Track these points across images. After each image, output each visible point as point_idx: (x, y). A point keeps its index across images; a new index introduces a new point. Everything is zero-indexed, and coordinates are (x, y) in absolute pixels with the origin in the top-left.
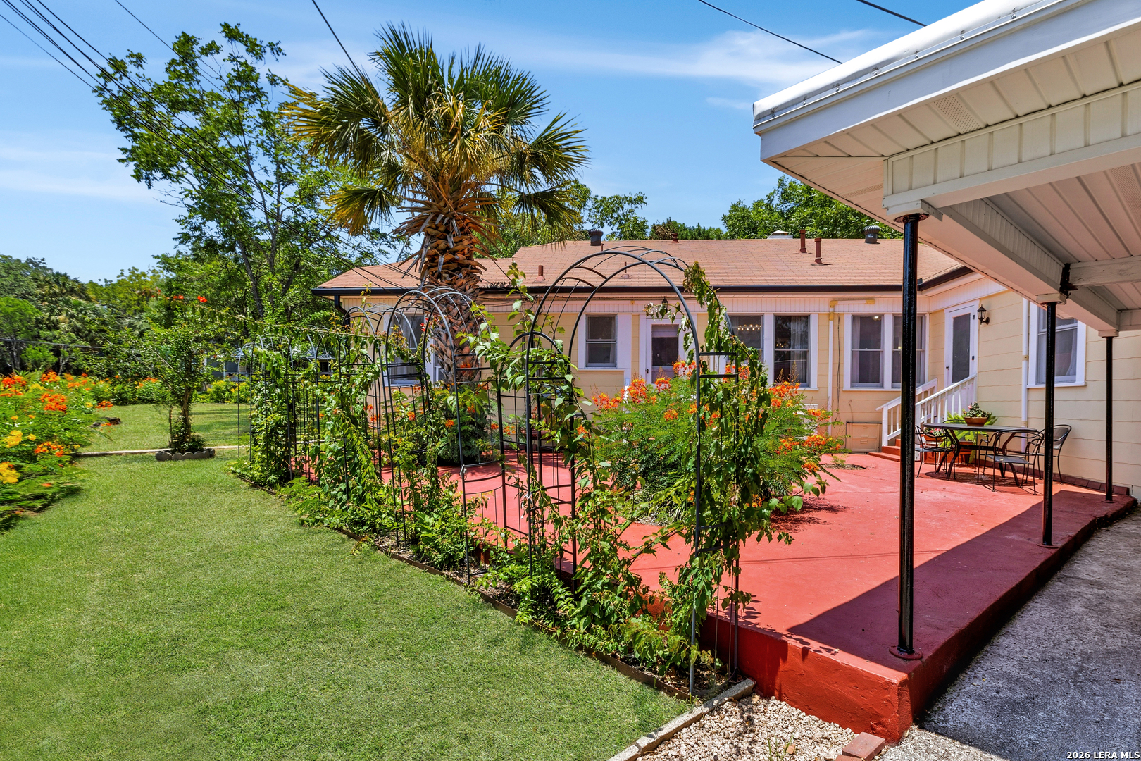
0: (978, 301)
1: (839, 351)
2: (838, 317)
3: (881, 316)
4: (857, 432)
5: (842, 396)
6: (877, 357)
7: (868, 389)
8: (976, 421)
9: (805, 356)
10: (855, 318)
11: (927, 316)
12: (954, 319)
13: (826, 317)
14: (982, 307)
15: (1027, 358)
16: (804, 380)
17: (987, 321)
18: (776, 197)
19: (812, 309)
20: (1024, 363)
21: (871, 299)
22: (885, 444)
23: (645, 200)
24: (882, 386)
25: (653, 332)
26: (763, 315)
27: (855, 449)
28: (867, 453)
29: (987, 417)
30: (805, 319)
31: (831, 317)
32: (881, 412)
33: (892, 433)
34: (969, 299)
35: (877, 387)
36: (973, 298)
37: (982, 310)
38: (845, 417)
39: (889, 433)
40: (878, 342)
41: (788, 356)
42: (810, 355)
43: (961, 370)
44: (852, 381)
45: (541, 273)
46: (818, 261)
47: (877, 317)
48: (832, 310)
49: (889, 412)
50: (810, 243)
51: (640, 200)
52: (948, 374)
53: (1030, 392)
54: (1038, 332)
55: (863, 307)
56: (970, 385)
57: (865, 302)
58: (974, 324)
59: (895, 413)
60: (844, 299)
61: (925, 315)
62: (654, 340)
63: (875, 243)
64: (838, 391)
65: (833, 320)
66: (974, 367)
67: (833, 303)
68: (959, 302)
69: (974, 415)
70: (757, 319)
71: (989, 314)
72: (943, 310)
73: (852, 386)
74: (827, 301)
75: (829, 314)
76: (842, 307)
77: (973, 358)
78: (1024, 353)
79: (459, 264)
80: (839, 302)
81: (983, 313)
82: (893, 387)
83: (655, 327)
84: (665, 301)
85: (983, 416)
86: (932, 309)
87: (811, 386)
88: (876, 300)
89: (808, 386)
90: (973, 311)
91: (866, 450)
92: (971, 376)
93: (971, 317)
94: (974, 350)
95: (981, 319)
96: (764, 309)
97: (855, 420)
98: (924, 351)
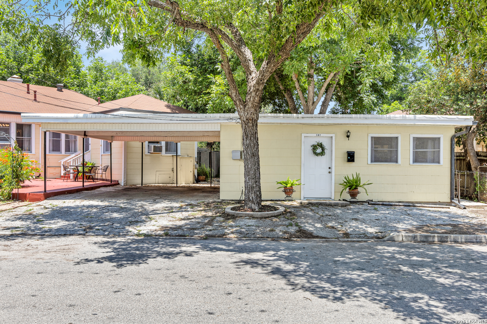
4: (52, 170)
6: (59, 142)
7: (56, 154)
9: (30, 141)
13: (38, 126)
15: (101, 145)
16: (30, 150)
20: (101, 147)
22: (62, 175)
24: (61, 153)
26: (11, 122)
27: (50, 177)
30: (29, 126)
31: (41, 125)
32: (61, 163)
35: (59, 153)
40: (59, 136)
41: (22, 140)
42: (32, 140)
43: (87, 148)
44: (49, 151)
46: (35, 100)
49: (64, 163)
53: (102, 156)
56: (89, 154)
63: (62, 91)
66: (90, 147)
73: (49, 153)
77: (90, 144)
82: (65, 153)
87: (33, 152)
89: (31, 152)
91: (55, 177)
94: (90, 141)
96: (11, 120)
98: (77, 140)
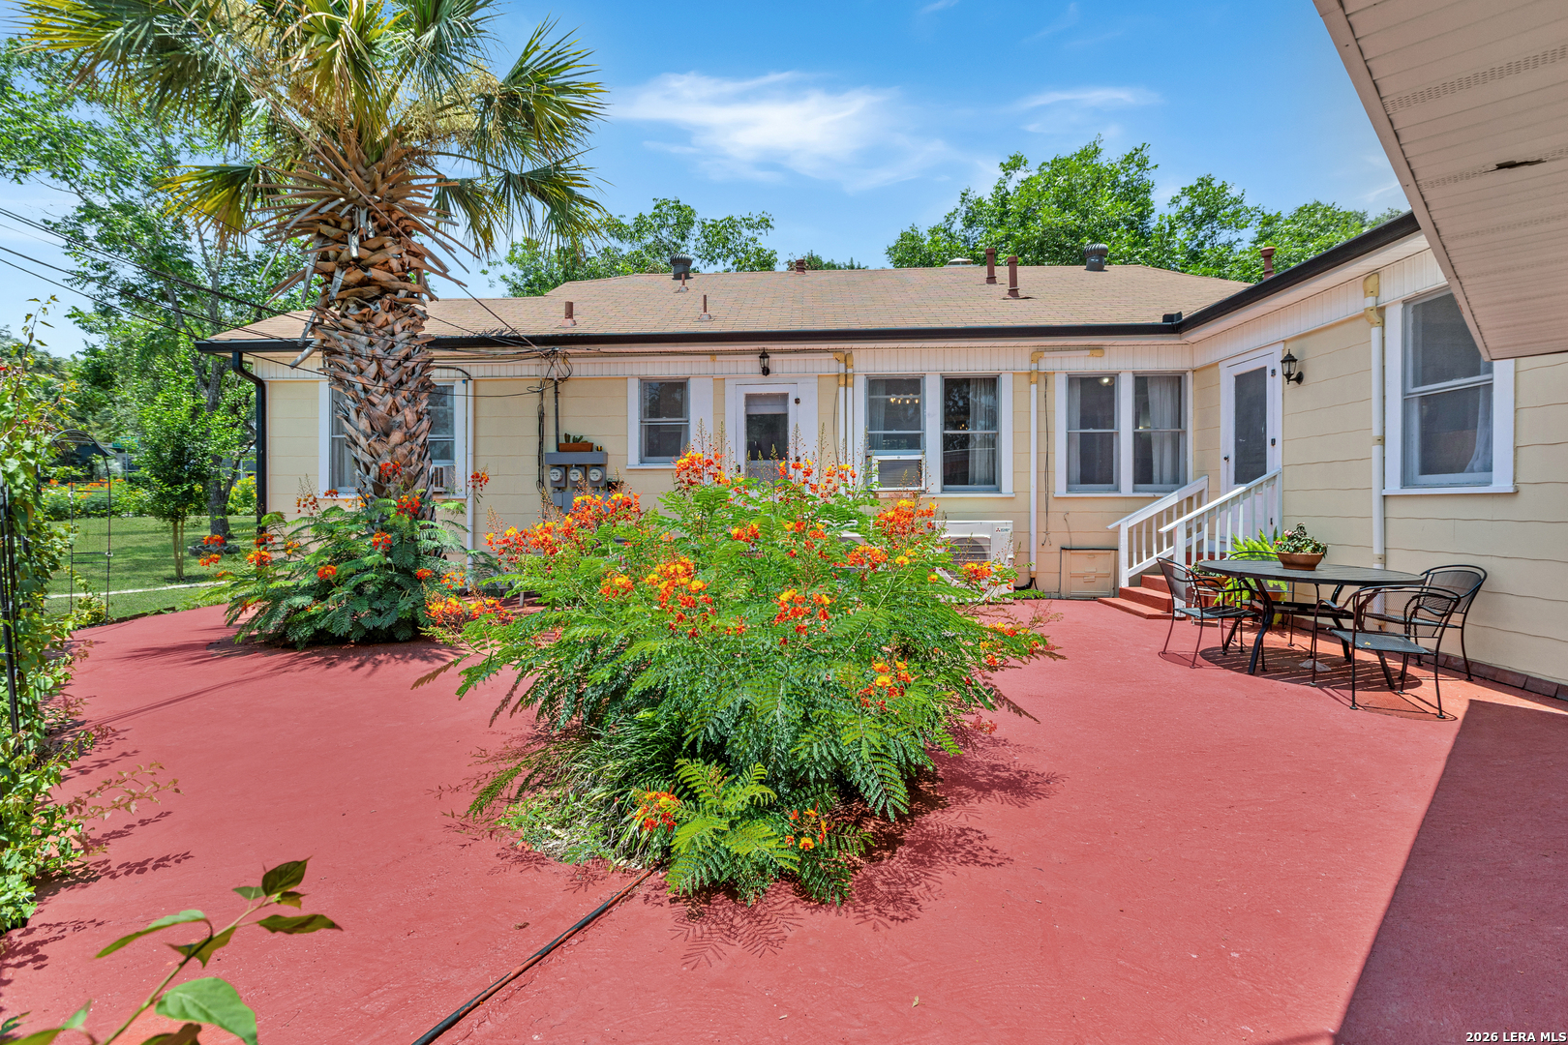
0: (1282, 345)
1: (1047, 433)
2: (1044, 378)
3: (1114, 377)
4: (1078, 564)
5: (1053, 506)
6: (1109, 442)
7: (1096, 494)
8: (1302, 561)
9: (992, 442)
10: (1072, 380)
11: (1190, 375)
12: (1237, 377)
13: (1025, 379)
14: (1289, 355)
15: (1382, 440)
16: (992, 481)
17: (1299, 379)
18: (959, 220)
19: (1003, 366)
20: (1376, 449)
21: (1099, 348)
22: (1124, 584)
23: (771, 223)
24: (1117, 489)
25: (747, 405)
26: (923, 377)
27: (1075, 592)
28: (1094, 598)
29: (1320, 551)
30: (991, 383)
31: (1034, 379)
32: (1117, 531)
33: (1135, 565)
34: (1263, 343)
35: (1109, 491)
36: (1270, 340)
37: (1289, 359)
38: (1059, 539)
39: (1131, 565)
40: (1109, 418)
41: (965, 441)
42: (1000, 441)
43: (1250, 463)
44: (1069, 482)
45: (570, 314)
46: (1014, 292)
47: (1106, 381)
48: (1034, 367)
49: (1130, 531)
50: (1002, 272)
51: (765, 223)
52: (1228, 470)
53: (1390, 503)
54: (1405, 393)
55: (1085, 364)
56: (1273, 490)
57: (1088, 352)
58: (1275, 386)
59: (1139, 533)
60: (1053, 349)
61: (1185, 373)
62: (750, 418)
63: (1101, 269)
64: (1047, 498)
65: (1037, 383)
66: (1274, 458)
67: (1037, 355)
68: (1245, 349)
69: (1297, 549)
70: (914, 385)
71: (1301, 366)
72: (1216, 364)
73: (1069, 490)
74: (1027, 353)
75: (1030, 374)
76: (1049, 363)
77: (1273, 442)
78: (1376, 432)
79: (382, 288)
80: (1046, 354)
81: (1293, 364)
82: (1135, 491)
83: (750, 399)
84: (764, 355)
85: (1314, 550)
86: (1198, 364)
87: (1003, 490)
88: (1107, 350)
89: (998, 490)
90: (1274, 361)
91: (1093, 592)
92: (1269, 474)
93: (1269, 373)
94: (1274, 427)
95: (1288, 376)
96: (925, 367)
97: (1075, 544)
98: (1184, 433)
